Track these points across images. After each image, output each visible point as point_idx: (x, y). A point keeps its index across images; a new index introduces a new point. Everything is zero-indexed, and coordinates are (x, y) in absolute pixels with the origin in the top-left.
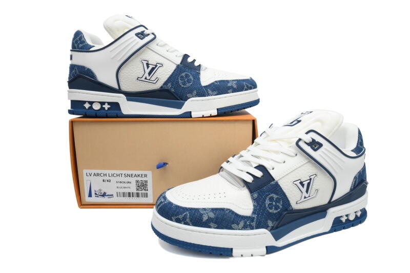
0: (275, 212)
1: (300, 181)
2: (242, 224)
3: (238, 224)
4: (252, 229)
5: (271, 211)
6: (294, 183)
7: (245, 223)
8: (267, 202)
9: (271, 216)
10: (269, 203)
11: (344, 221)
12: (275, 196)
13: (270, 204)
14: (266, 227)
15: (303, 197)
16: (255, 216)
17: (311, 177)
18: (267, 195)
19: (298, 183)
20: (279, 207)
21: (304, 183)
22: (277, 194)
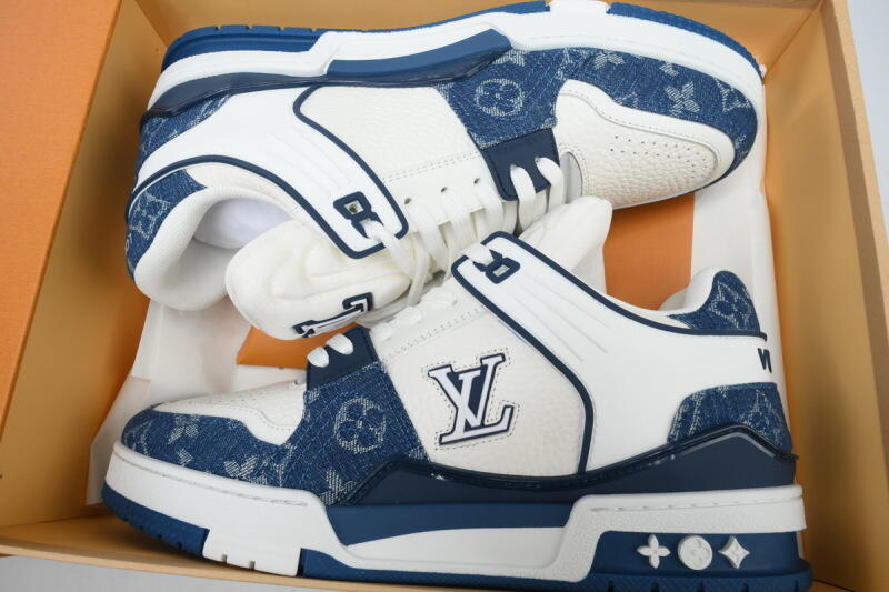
0: (359, 450)
1: (448, 370)
2: (250, 464)
3: (241, 462)
4: (274, 483)
5: (344, 444)
6: (432, 374)
7: (259, 462)
8: (342, 416)
9: (342, 461)
10: (345, 419)
11: (655, 563)
12: (367, 405)
13: (346, 423)
14: (318, 489)
15: (461, 425)
16: (292, 448)
17: (485, 362)
18: (345, 399)
19: (442, 375)
20: (373, 440)
21: (461, 377)
22: (373, 398)
